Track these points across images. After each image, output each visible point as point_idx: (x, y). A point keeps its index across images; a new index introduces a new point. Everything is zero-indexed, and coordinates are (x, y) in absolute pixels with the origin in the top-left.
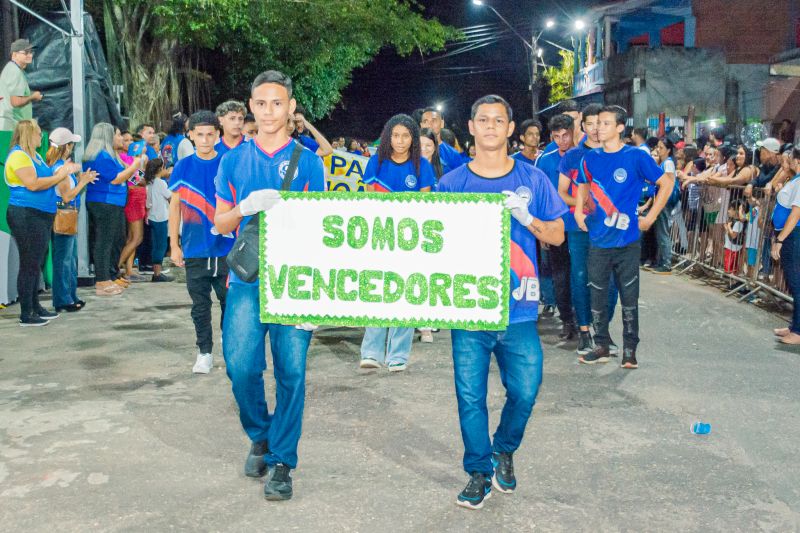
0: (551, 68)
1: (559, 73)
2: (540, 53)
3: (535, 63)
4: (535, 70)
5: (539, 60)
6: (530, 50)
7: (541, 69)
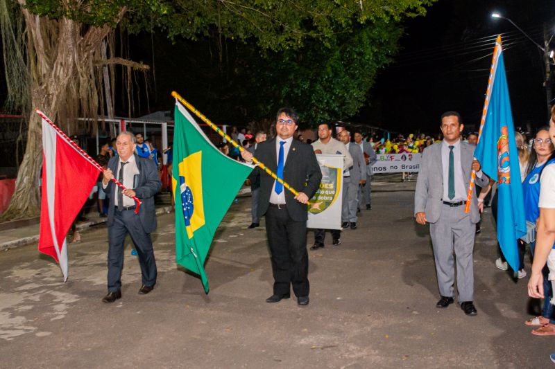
3: (547, 62)
4: (548, 69)
5: (551, 60)
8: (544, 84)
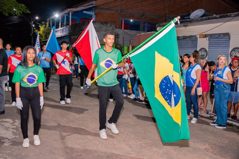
0: (37, 30)
1: (39, 32)
2: (34, 26)
3: (32, 28)
4: (32, 30)
5: (33, 27)
6: (31, 25)
7: (34, 30)
8: (31, 35)
